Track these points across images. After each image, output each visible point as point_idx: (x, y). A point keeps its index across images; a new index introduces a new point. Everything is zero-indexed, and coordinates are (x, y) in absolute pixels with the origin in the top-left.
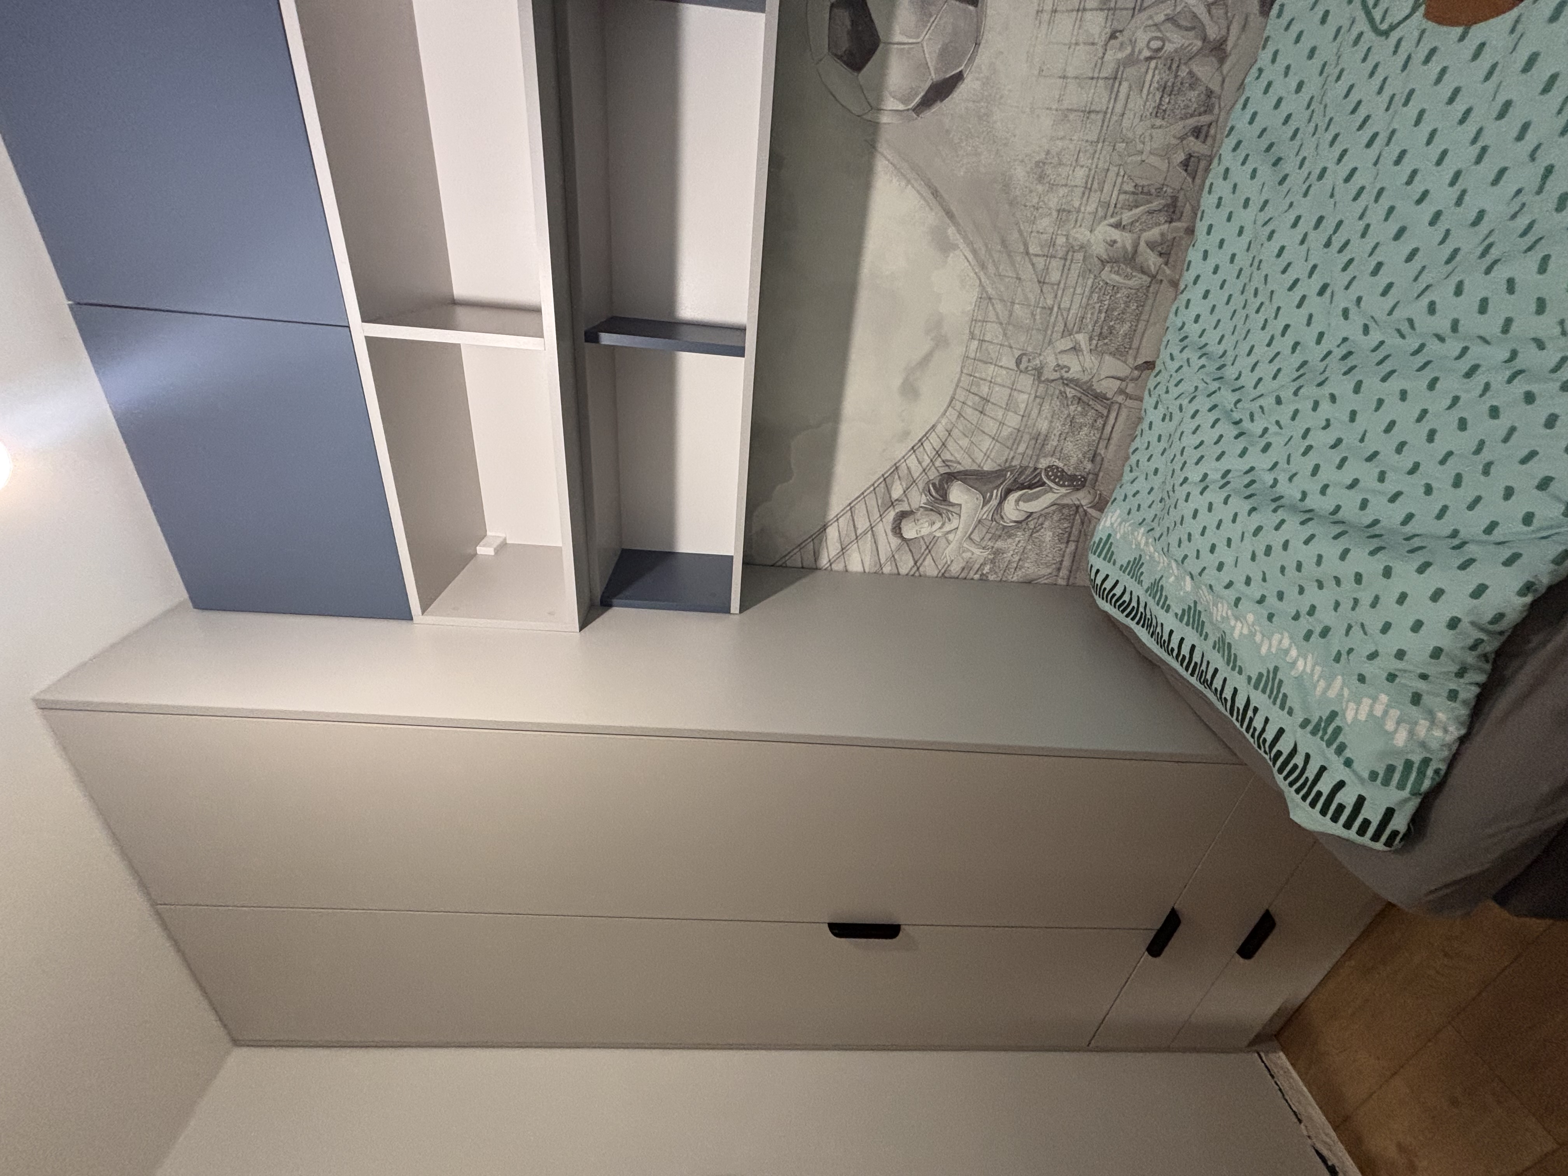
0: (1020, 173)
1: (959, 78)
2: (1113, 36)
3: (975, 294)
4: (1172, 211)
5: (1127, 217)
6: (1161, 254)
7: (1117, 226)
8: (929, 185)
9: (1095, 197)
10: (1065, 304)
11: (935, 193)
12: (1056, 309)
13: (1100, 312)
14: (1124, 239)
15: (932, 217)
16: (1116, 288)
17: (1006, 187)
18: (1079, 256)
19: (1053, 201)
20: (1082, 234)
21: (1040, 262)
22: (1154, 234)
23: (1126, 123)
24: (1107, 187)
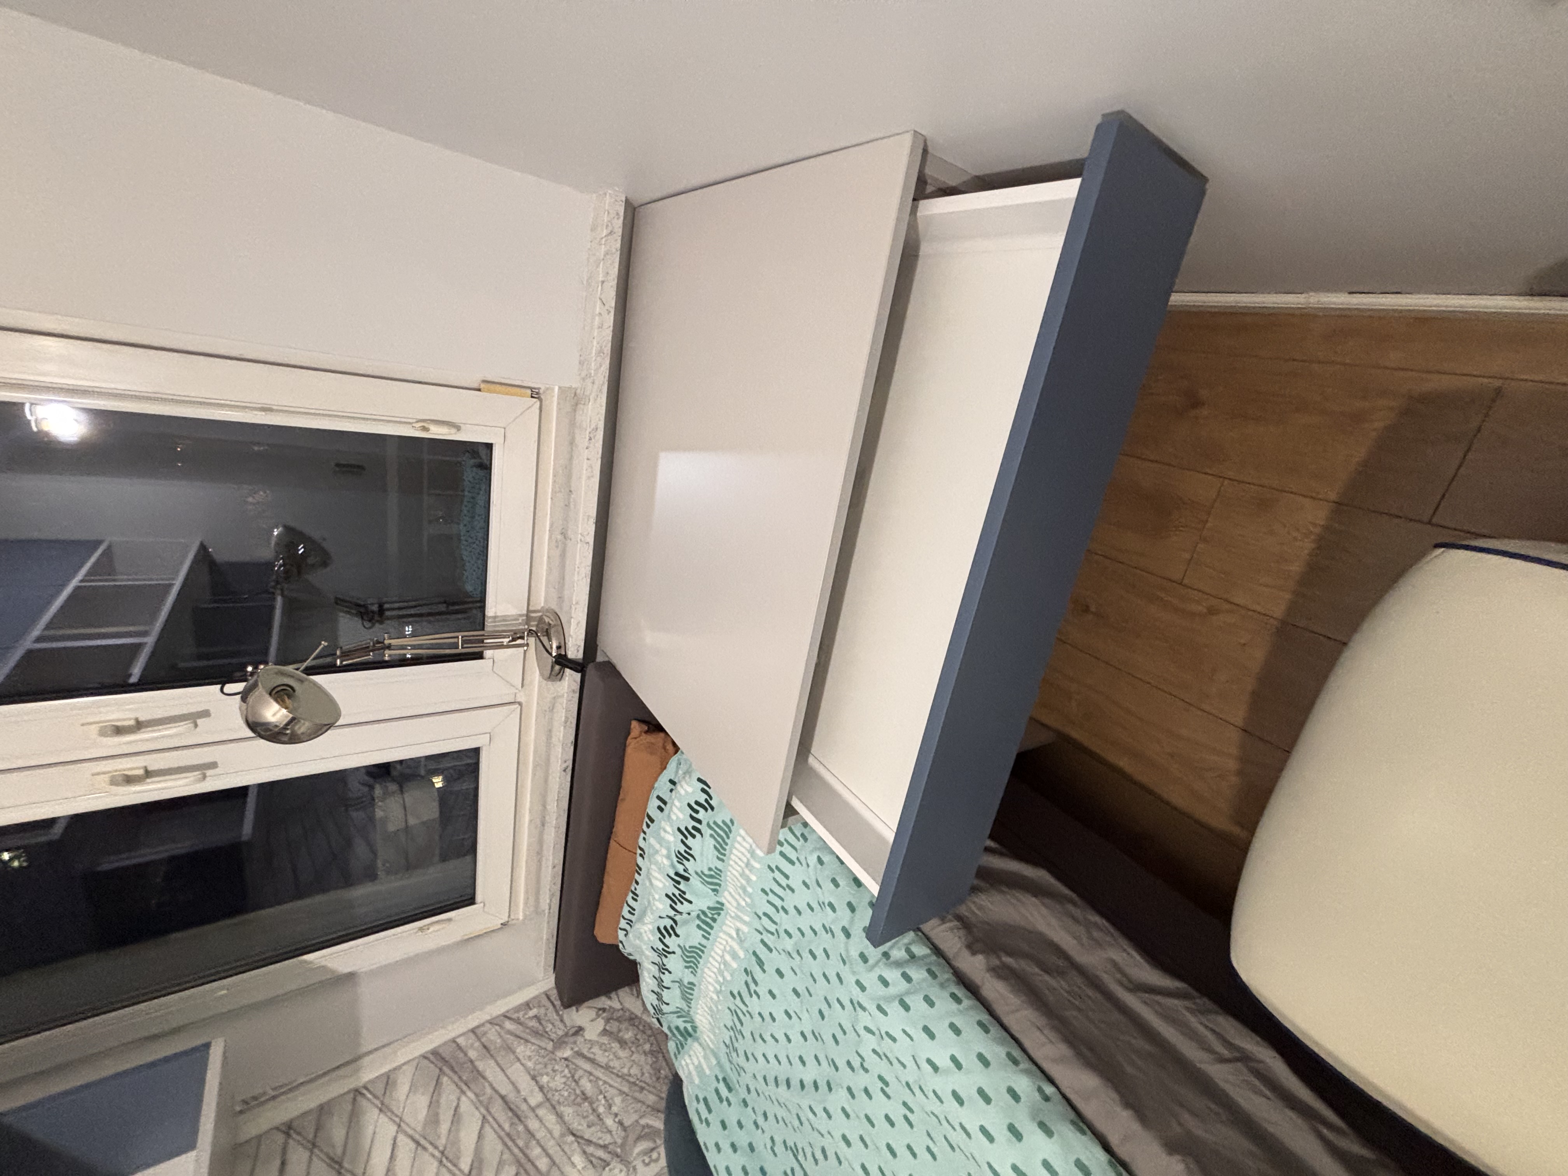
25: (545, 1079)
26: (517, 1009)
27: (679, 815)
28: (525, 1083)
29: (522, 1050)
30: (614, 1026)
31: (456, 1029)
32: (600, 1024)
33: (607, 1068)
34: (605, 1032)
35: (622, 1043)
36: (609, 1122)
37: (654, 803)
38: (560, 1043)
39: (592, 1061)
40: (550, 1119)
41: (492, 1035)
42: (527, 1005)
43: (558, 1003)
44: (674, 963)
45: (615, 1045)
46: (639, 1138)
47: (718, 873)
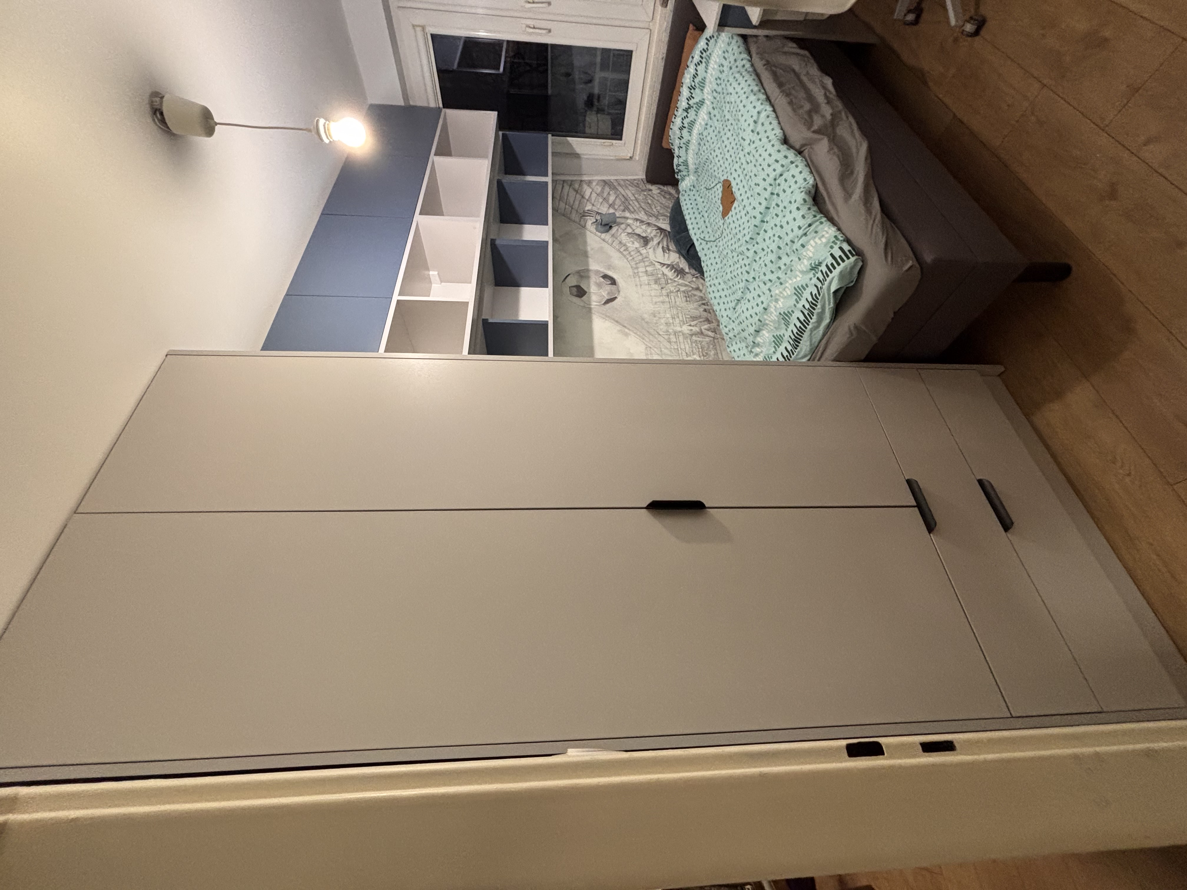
0: (646, 316)
1: (616, 298)
2: (662, 288)
3: (644, 347)
4: (708, 321)
5: (693, 323)
6: (712, 332)
7: (690, 325)
8: (614, 320)
9: (677, 320)
10: (683, 347)
11: (617, 322)
12: (679, 349)
13: (699, 348)
14: (696, 329)
15: (619, 328)
16: (701, 342)
17: (643, 319)
18: (681, 334)
19: (663, 321)
20: (678, 329)
21: (666, 337)
22: (706, 326)
23: (678, 303)
24: (681, 317)
25: (636, 196)
26: (631, 180)
28: (630, 195)
29: (630, 188)
30: (663, 193)
31: (612, 178)
32: (659, 191)
33: (658, 200)
34: (659, 193)
35: (665, 197)
36: (654, 210)
38: (642, 191)
39: (653, 198)
40: (636, 203)
41: (622, 183)
42: (635, 180)
43: (646, 182)
45: (662, 197)
46: (662, 216)
47: (704, 79)
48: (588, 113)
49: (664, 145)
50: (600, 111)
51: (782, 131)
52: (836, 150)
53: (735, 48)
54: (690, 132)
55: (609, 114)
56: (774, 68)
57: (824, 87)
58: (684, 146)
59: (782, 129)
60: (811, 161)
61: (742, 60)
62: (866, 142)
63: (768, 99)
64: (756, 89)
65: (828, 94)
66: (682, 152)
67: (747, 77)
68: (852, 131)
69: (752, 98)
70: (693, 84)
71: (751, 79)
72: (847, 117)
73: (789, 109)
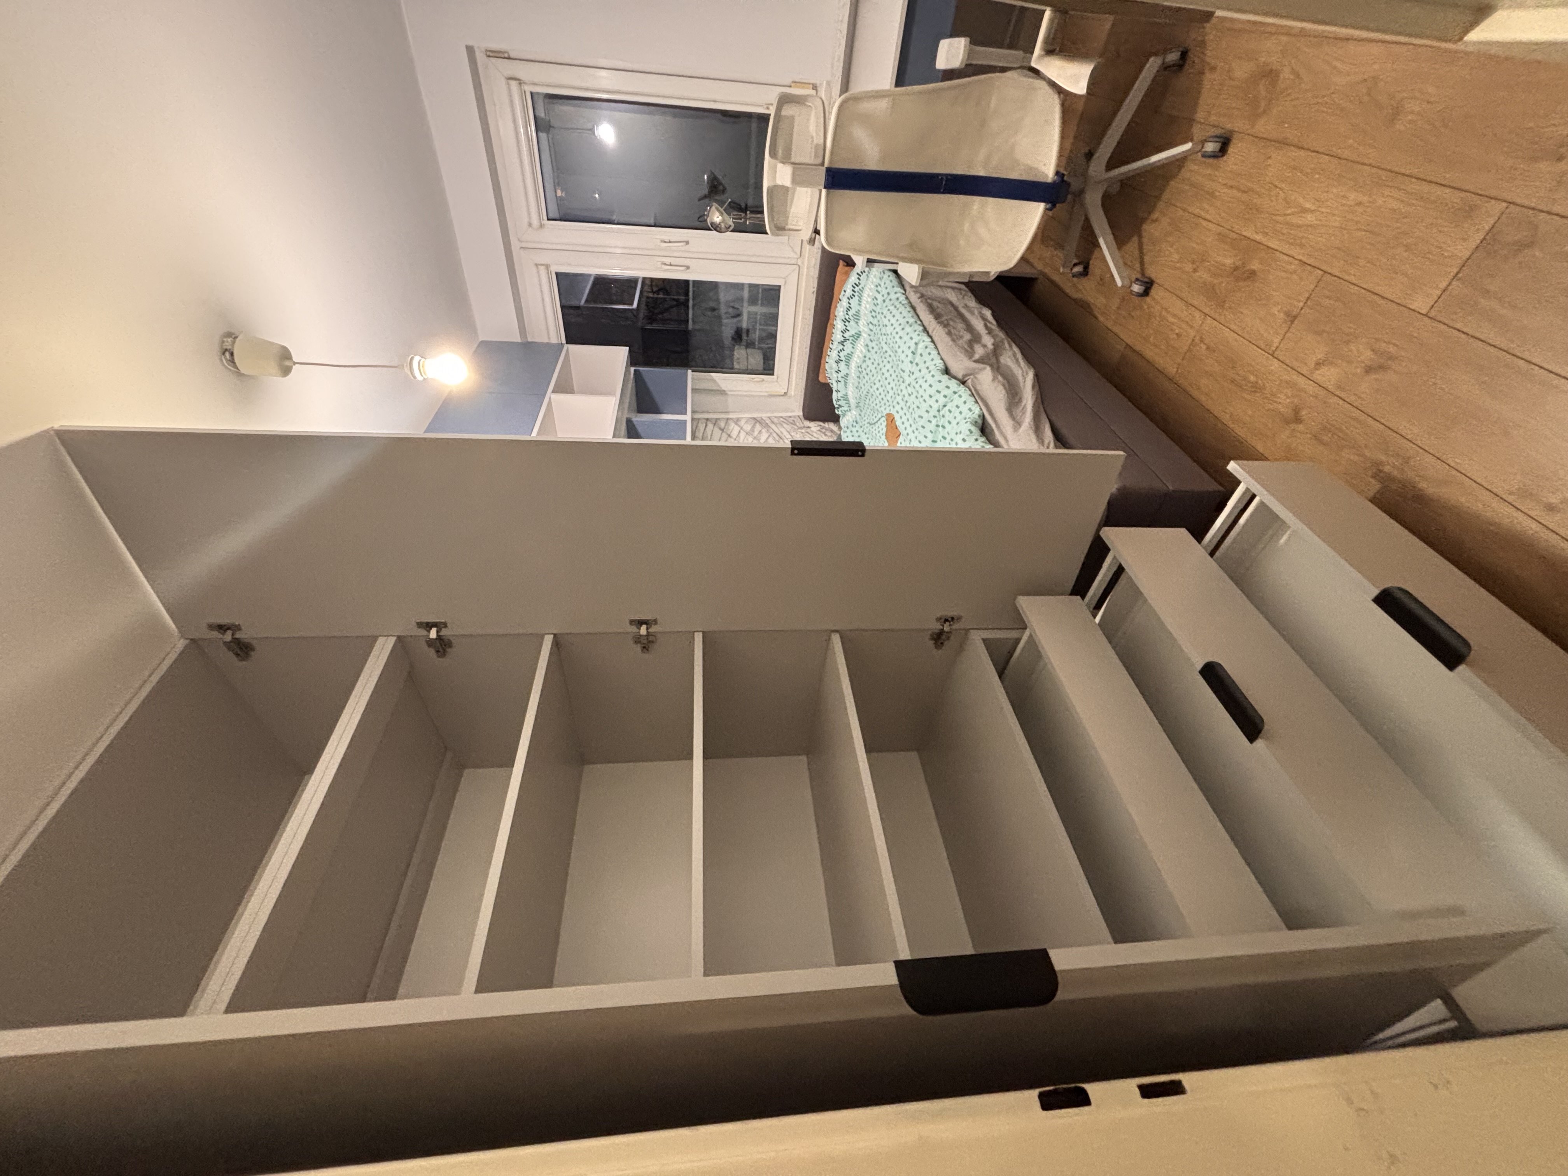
25: (793, 434)
26: (786, 416)
27: (849, 292)
28: (785, 433)
29: (785, 425)
31: (763, 415)
32: (819, 428)
34: (819, 430)
37: (843, 293)
38: (799, 428)
41: (776, 420)
42: (790, 417)
43: (803, 419)
44: (842, 365)
47: (858, 312)
48: (736, 347)
49: (821, 379)
50: (750, 345)
51: (941, 361)
52: (1000, 378)
53: (888, 282)
54: (848, 365)
55: (759, 348)
56: (929, 301)
57: (984, 319)
58: (842, 380)
59: (942, 359)
60: (976, 390)
61: (896, 293)
62: (1032, 370)
63: (925, 330)
64: (912, 320)
65: (989, 325)
66: (841, 386)
67: (902, 309)
68: (1017, 360)
69: (908, 329)
70: (847, 317)
71: (906, 312)
72: (1010, 346)
73: (947, 339)
